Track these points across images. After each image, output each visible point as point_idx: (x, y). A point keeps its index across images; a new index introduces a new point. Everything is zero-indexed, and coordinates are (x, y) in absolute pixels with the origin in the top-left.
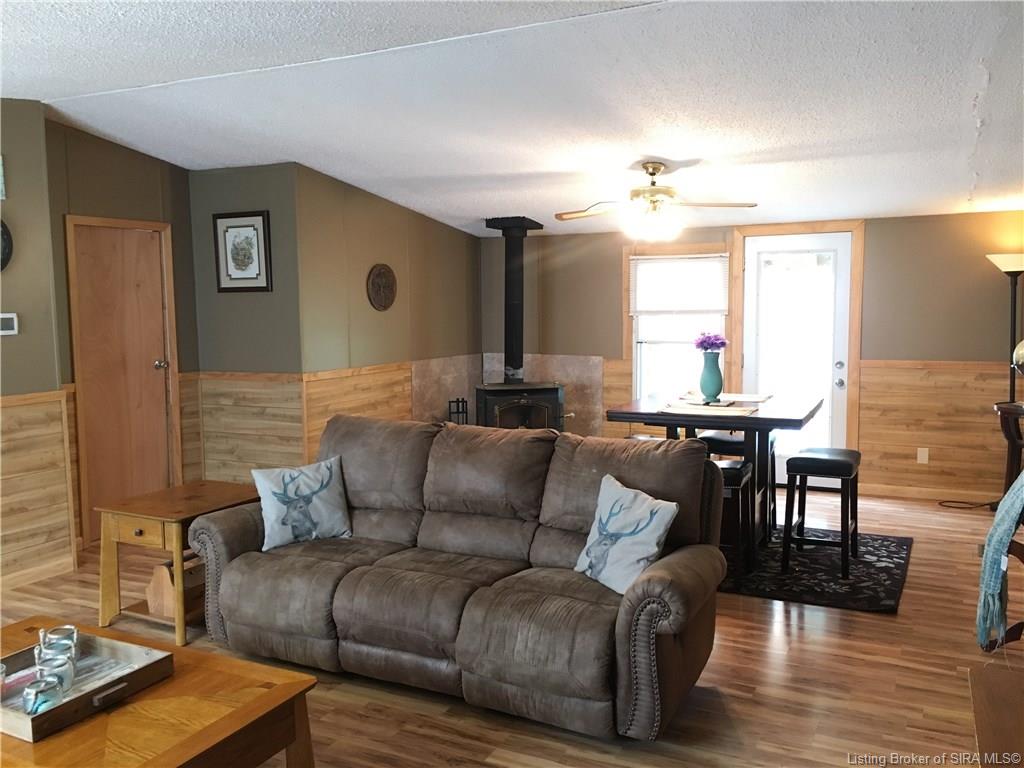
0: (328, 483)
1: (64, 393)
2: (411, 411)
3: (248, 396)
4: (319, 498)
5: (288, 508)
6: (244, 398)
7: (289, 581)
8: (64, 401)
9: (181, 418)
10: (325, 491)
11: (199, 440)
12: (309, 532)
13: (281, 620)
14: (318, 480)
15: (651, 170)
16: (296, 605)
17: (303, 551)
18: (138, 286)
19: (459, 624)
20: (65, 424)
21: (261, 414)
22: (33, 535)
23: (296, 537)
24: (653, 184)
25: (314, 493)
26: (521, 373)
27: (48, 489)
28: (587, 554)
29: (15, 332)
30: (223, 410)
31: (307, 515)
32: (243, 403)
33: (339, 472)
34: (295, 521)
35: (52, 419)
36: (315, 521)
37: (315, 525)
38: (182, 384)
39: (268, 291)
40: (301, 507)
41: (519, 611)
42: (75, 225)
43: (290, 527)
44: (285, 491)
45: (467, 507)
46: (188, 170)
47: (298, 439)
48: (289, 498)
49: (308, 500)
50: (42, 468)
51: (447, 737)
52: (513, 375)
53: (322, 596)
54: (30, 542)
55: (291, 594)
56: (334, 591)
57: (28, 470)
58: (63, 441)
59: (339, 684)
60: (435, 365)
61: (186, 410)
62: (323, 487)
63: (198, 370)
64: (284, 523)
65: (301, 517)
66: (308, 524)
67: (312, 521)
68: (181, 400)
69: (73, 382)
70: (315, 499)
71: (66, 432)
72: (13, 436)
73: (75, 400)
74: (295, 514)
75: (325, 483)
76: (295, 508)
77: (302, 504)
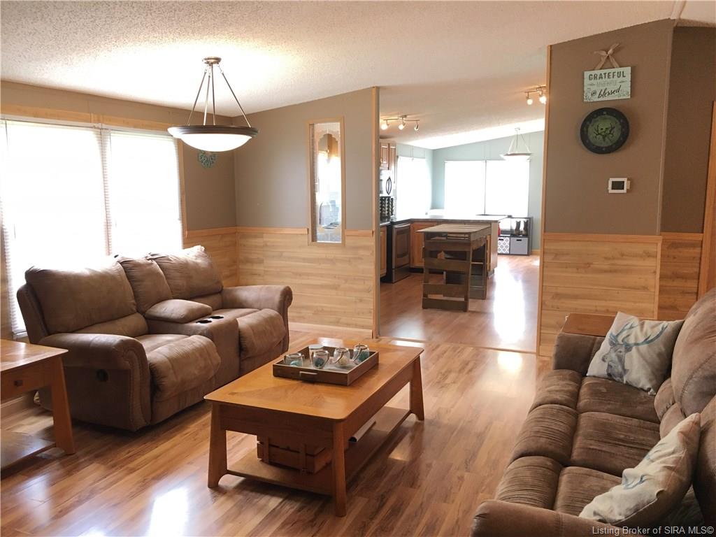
0: (652, 340)
1: (661, 237)
4: (638, 351)
5: (612, 348)
8: (659, 245)
10: (646, 345)
12: (621, 377)
20: (659, 262)
25: (637, 344)
27: (637, 304)
29: (624, 191)
31: (621, 360)
33: (674, 333)
34: (611, 361)
35: (649, 255)
36: (626, 368)
37: (625, 371)
40: (620, 352)
43: (606, 364)
48: (617, 341)
49: (628, 348)
50: (636, 288)
57: (624, 287)
58: (655, 272)
62: (647, 341)
64: (603, 360)
65: (617, 360)
66: (620, 368)
67: (623, 367)
69: (703, 232)
70: (634, 349)
71: (659, 267)
72: (616, 262)
73: (702, 247)
74: (613, 355)
75: (650, 339)
76: (615, 351)
77: (623, 349)
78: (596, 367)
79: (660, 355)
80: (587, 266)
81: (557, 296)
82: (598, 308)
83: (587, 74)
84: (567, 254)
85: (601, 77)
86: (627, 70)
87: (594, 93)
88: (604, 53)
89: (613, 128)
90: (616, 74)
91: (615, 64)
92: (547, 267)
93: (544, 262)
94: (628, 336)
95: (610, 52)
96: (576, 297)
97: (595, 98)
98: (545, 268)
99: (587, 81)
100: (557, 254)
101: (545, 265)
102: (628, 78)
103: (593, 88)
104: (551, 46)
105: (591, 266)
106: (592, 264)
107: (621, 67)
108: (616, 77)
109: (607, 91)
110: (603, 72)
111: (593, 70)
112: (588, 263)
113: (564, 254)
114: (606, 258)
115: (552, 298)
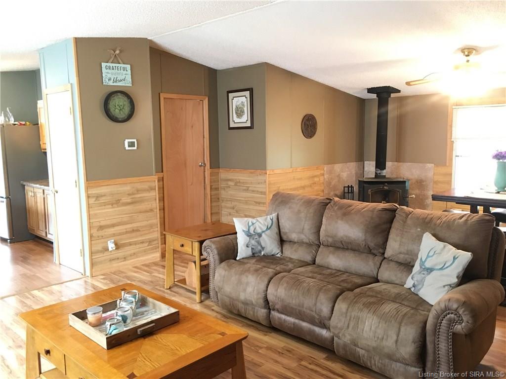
0: (270, 227)
1: (157, 177)
2: (323, 191)
3: (241, 181)
5: (250, 239)
6: (239, 182)
7: (247, 277)
8: (156, 181)
9: (211, 191)
11: (219, 201)
13: (242, 297)
14: (265, 225)
15: (466, 53)
16: (250, 289)
17: (256, 261)
18: (192, 127)
19: (333, 310)
20: (157, 192)
21: (247, 190)
22: (142, 243)
23: (253, 254)
24: (468, 61)
25: (263, 232)
26: (384, 173)
27: (149, 221)
28: (412, 278)
29: (135, 148)
30: (230, 187)
31: (259, 243)
32: (238, 184)
33: (277, 221)
34: (253, 245)
35: (152, 189)
36: (263, 246)
37: (263, 248)
38: (211, 175)
39: (251, 128)
40: (256, 239)
41: (368, 308)
42: (164, 98)
43: (250, 248)
44: (249, 230)
45: (343, 244)
46: (216, 70)
47: (264, 203)
48: (251, 233)
49: (260, 235)
50: (146, 211)
51: (324, 372)
52: (380, 173)
53: (262, 286)
54: (141, 245)
55: (247, 284)
56: (268, 285)
57: (141, 212)
58: (156, 199)
59: (271, 333)
60: (338, 167)
61: (213, 187)
62: (268, 229)
63: (219, 168)
64: (247, 247)
65: (256, 244)
66: (259, 248)
67: (261, 246)
68: (211, 182)
69: (162, 172)
70: (263, 235)
71: (157, 195)
72: (133, 196)
73: (163, 181)
74: (253, 242)
75: (269, 227)
76: (253, 239)
77: (257, 237)
78: (243, 251)
80: (118, 202)
81: (101, 228)
82: (128, 230)
83: (104, 65)
84: (104, 196)
85: (110, 68)
86: (128, 67)
87: (110, 79)
88: (113, 52)
89: (124, 105)
90: (122, 68)
91: (120, 61)
92: (91, 207)
93: (89, 204)
94: (255, 229)
95: (117, 52)
96: (113, 226)
97: (111, 83)
98: (90, 209)
99: (104, 70)
100: (98, 197)
101: (90, 206)
102: (129, 72)
103: (109, 76)
104: (76, 38)
105: (121, 201)
106: (121, 200)
107: (124, 64)
108: (122, 70)
109: (117, 79)
110: (114, 65)
111: (107, 62)
112: (118, 200)
113: (102, 196)
114: (129, 195)
115: (98, 231)
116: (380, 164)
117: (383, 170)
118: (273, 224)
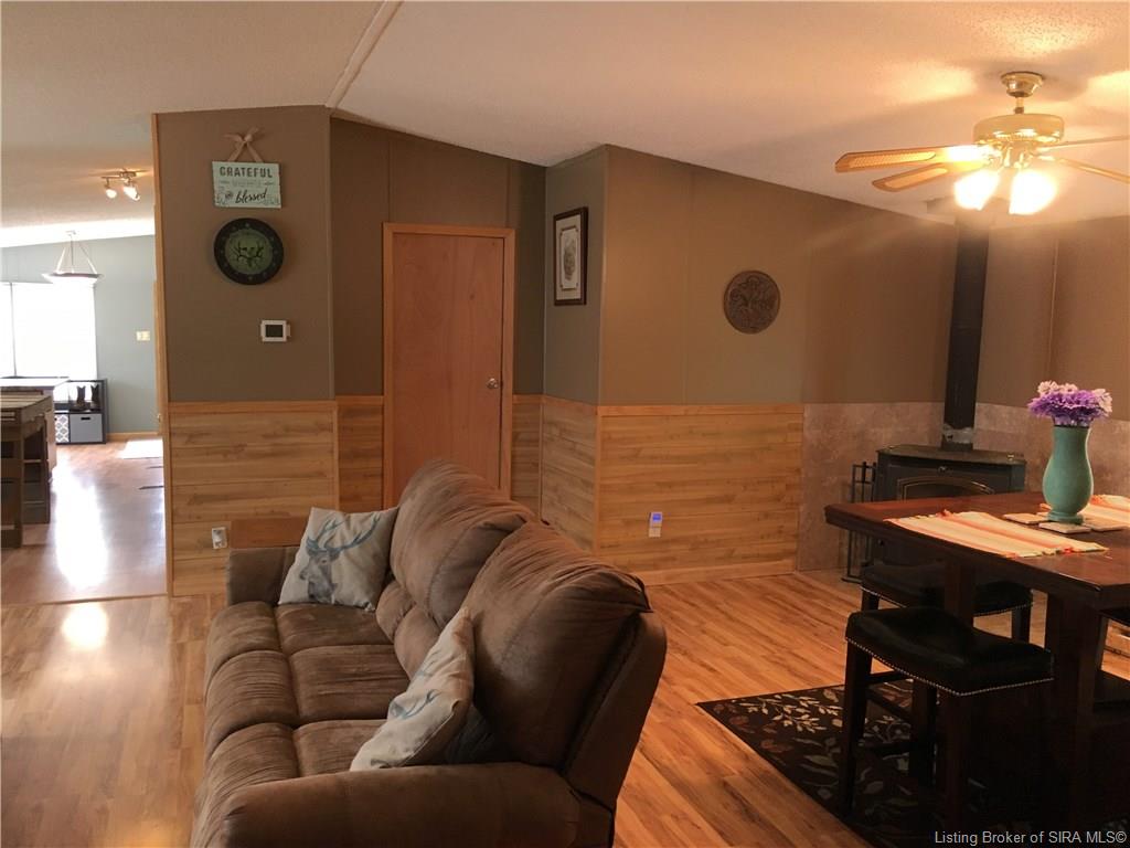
0: (365, 538)
1: (336, 403)
3: (568, 428)
4: (348, 556)
5: (311, 558)
6: (565, 430)
8: (335, 413)
9: (513, 445)
10: (356, 547)
12: (328, 595)
15: (1013, 86)
18: (472, 297)
20: (336, 438)
21: (573, 450)
23: (312, 596)
24: (1019, 110)
25: (345, 548)
27: (313, 498)
29: (283, 339)
30: (553, 440)
31: (326, 573)
32: (563, 436)
34: (313, 576)
35: (322, 428)
36: (334, 582)
37: (333, 586)
38: (516, 408)
40: (324, 562)
42: (395, 233)
43: (307, 582)
46: (545, 168)
48: (317, 547)
49: (334, 555)
50: (309, 476)
57: (293, 476)
58: (332, 452)
61: (522, 436)
62: (357, 541)
63: (541, 393)
64: (302, 577)
65: (320, 574)
66: (326, 584)
67: (330, 581)
68: (515, 425)
69: (383, 394)
71: (336, 443)
72: (278, 441)
73: (383, 413)
74: (315, 568)
75: (362, 536)
76: (317, 561)
77: (326, 558)
78: (292, 589)
79: (375, 556)
80: (238, 450)
81: (197, 499)
82: (260, 510)
83: (217, 166)
84: (207, 434)
85: (237, 173)
86: (274, 168)
87: (229, 195)
88: (239, 139)
89: (260, 249)
90: (258, 171)
91: (256, 156)
92: (177, 456)
93: (171, 449)
94: (332, 538)
95: (248, 138)
96: (226, 498)
97: (232, 203)
98: (174, 459)
99: (217, 176)
100: (192, 436)
101: (173, 453)
102: (276, 179)
103: (227, 188)
104: (157, 115)
105: (246, 449)
106: (246, 446)
107: (264, 162)
108: (258, 175)
109: (248, 195)
110: (239, 165)
111: (226, 161)
112: (240, 446)
113: (202, 434)
114: (266, 436)
115: (189, 504)
116: (959, 411)
117: (961, 427)
118: (374, 533)
